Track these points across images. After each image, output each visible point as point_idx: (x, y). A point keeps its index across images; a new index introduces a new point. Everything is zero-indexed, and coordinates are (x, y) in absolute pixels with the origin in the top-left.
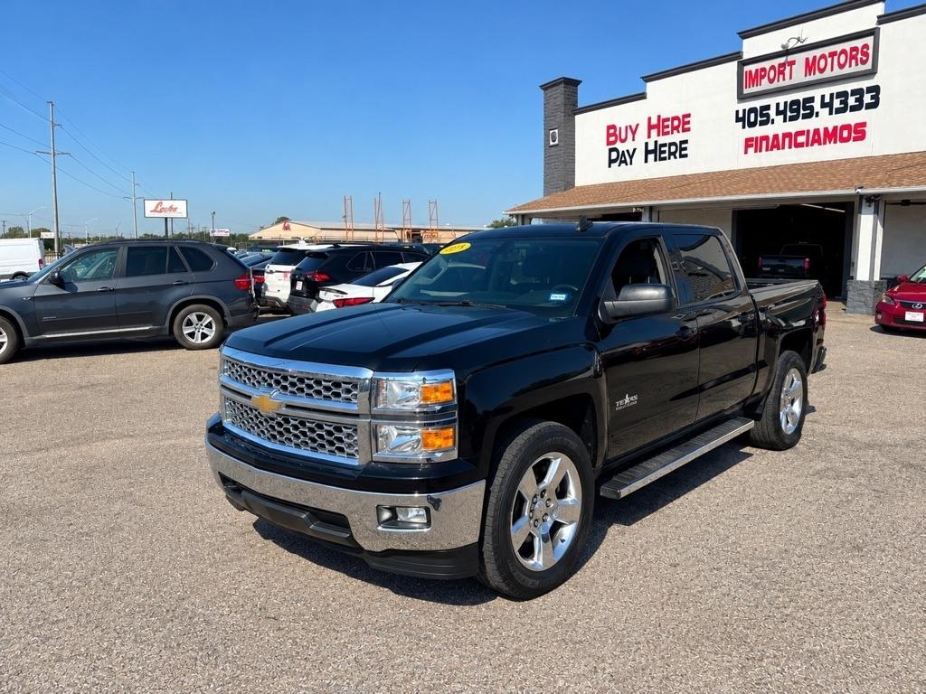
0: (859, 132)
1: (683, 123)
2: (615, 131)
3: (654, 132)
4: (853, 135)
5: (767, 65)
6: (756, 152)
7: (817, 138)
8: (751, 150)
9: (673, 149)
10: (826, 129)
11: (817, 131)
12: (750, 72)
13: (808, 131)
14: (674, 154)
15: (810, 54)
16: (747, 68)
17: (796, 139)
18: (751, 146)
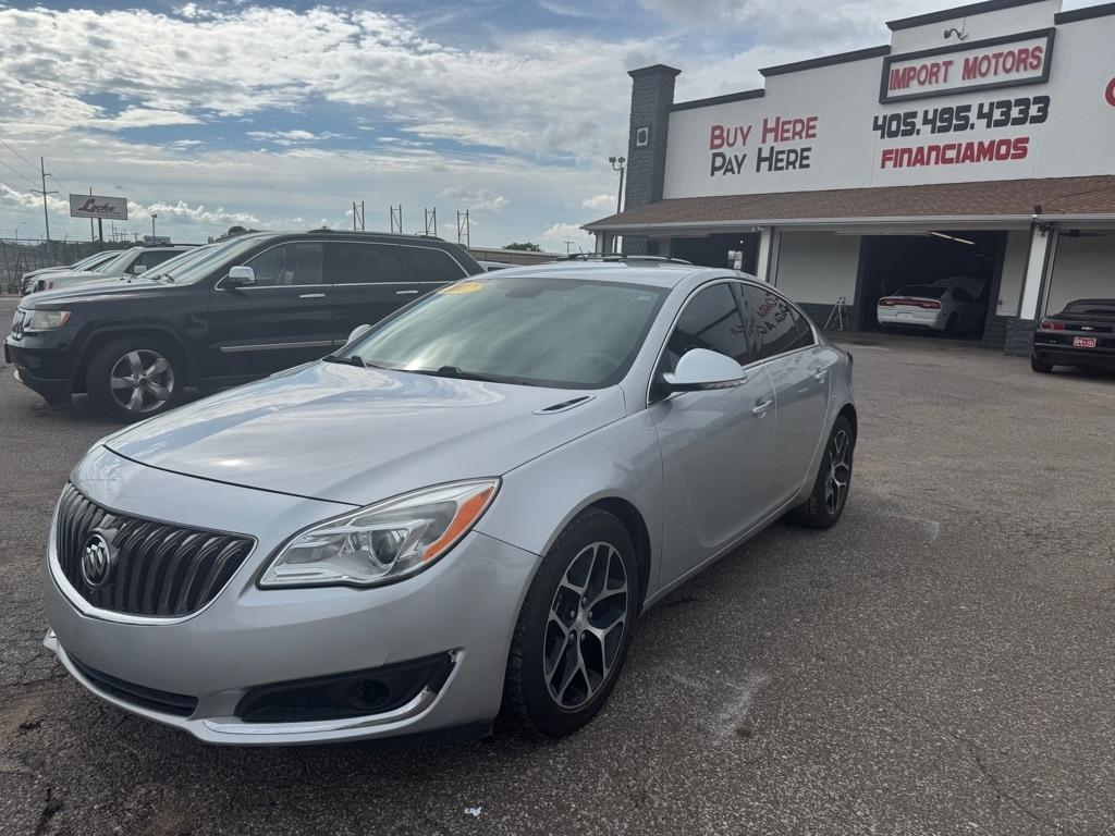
0: (1019, 149)
1: (807, 127)
2: (722, 132)
3: (771, 136)
4: (1012, 151)
5: (917, 64)
6: (895, 166)
7: (970, 154)
8: (890, 164)
9: (792, 157)
10: (981, 144)
11: (970, 146)
12: (898, 71)
13: (960, 145)
14: (793, 163)
15: (971, 55)
16: (894, 67)
17: (944, 154)
18: (890, 159)
